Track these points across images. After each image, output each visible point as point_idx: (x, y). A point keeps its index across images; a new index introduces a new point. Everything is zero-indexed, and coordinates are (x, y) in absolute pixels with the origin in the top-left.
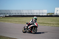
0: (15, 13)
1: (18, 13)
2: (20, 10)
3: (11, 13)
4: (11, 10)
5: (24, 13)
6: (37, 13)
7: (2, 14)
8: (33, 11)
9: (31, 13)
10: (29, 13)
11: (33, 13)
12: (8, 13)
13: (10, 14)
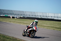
0: (29, 15)
1: (33, 16)
2: (34, 12)
3: (25, 14)
4: (25, 12)
5: (38, 15)
6: (52, 17)
7: (16, 14)
8: (48, 14)
9: (46, 16)
10: (44, 16)
11: (48, 16)
12: (21, 15)
13: (24, 16)
